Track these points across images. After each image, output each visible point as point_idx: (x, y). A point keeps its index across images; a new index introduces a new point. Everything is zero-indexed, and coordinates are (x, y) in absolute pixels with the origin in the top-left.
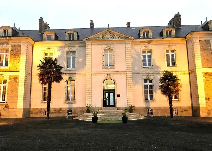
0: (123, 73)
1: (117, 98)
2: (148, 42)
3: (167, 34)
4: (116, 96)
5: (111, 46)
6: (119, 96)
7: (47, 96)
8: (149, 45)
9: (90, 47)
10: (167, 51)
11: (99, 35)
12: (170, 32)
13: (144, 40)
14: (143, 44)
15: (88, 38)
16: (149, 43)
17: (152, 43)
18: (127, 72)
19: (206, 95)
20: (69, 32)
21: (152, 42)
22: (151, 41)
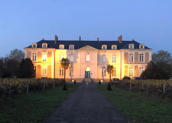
1: (91, 75)
3: (113, 48)
4: (90, 74)
5: (89, 53)
6: (92, 74)
7: (64, 73)
9: (80, 53)
10: (113, 55)
11: (84, 48)
12: (115, 47)
14: (103, 52)
15: (79, 49)
17: (106, 52)
19: (124, 74)
20: (71, 45)
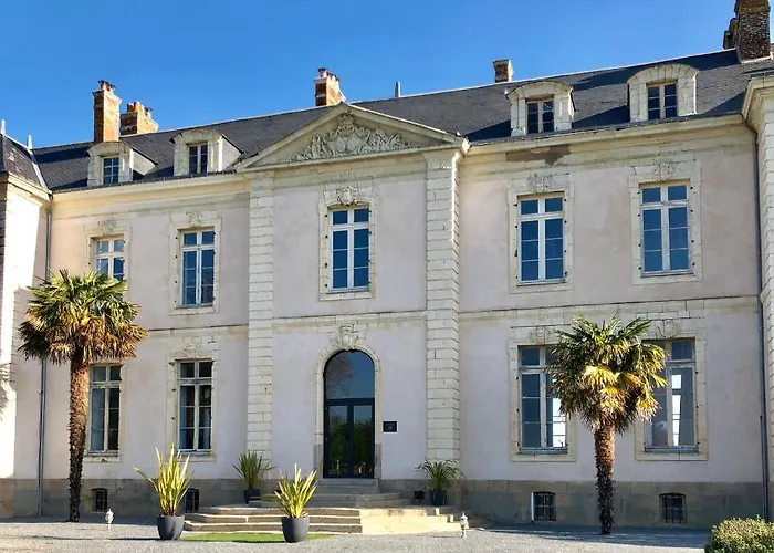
0: (413, 318)
1: (380, 438)
2: (547, 154)
3: (653, 103)
4: (379, 428)
5: (362, 190)
8: (553, 170)
9: (270, 201)
11: (306, 141)
13: (522, 147)
14: (522, 164)
15: (257, 158)
16: (553, 156)
17: (565, 159)
18: (431, 315)
20: (190, 138)
21: (569, 153)
22: (563, 150)
